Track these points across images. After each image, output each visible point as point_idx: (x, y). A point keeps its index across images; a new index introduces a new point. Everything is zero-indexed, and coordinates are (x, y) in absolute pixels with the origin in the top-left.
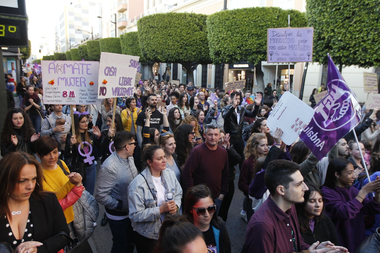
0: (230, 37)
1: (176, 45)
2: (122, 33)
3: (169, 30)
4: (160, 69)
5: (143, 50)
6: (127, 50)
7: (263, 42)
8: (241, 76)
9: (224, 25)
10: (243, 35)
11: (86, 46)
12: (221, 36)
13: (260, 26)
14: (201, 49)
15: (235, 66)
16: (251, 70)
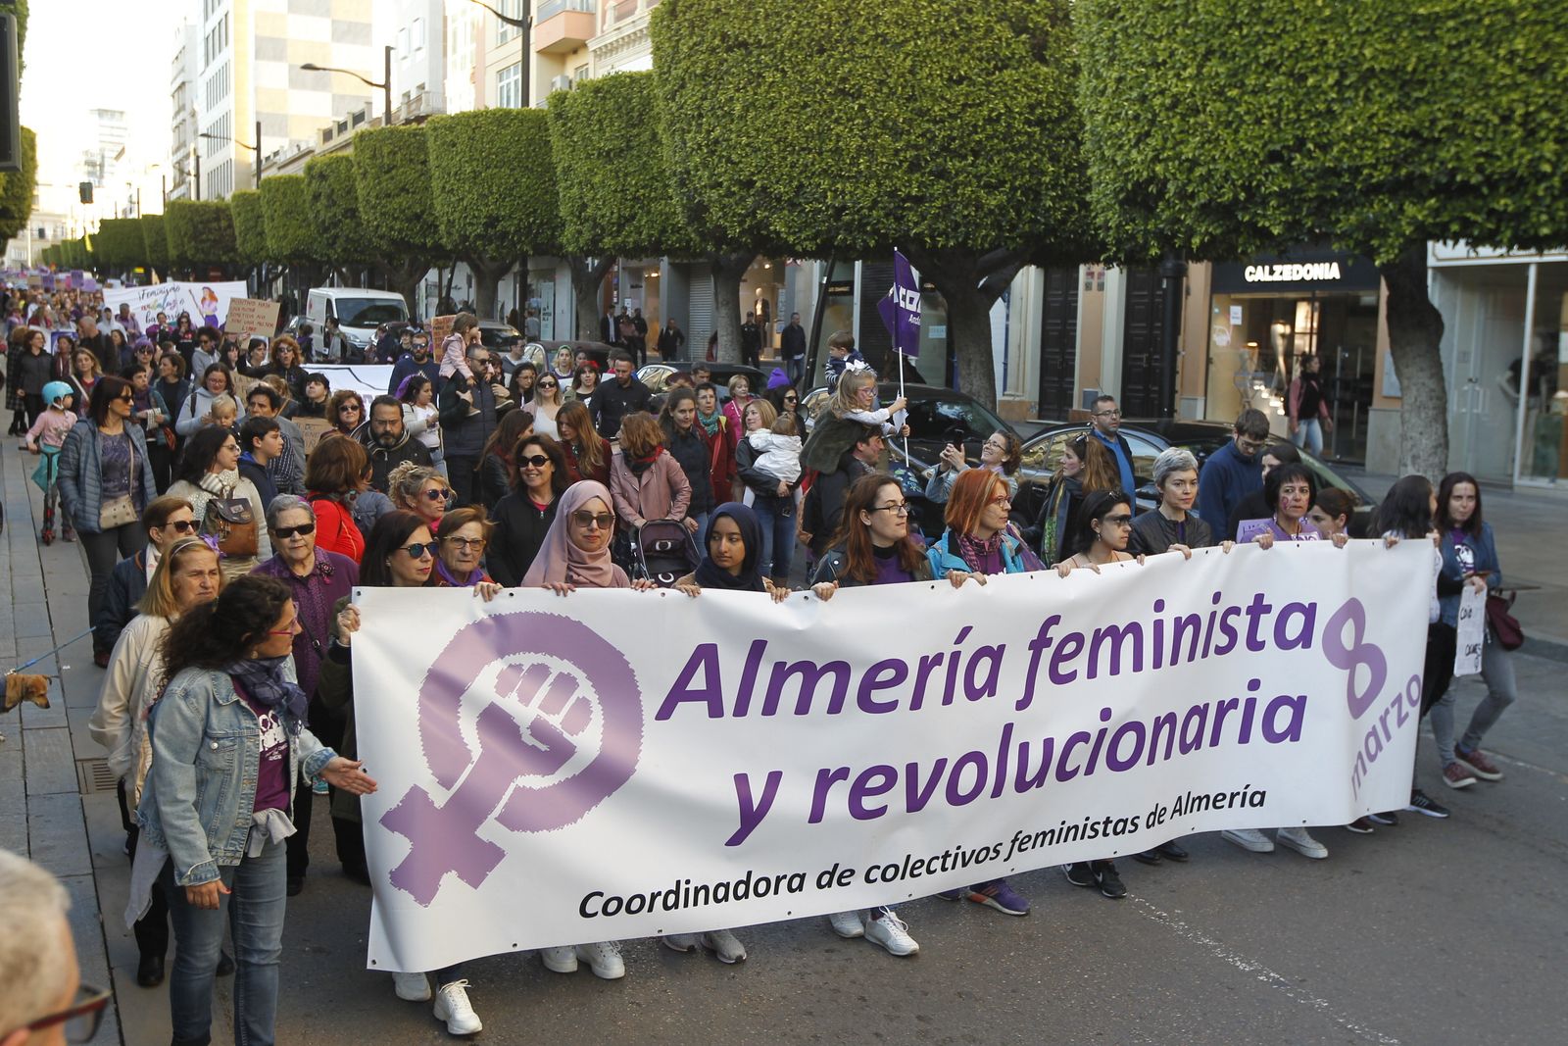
0: (1221, 93)
1: (883, 147)
2: (559, 84)
3: (846, 60)
4: (782, 292)
5: (682, 184)
6: (589, 182)
7: (1433, 122)
8: (1290, 338)
9: (1185, 25)
10: (1303, 78)
11: (347, 159)
12: (1162, 92)
13: (1415, 19)
14: (1036, 171)
15: (1256, 274)
16: (1358, 298)
